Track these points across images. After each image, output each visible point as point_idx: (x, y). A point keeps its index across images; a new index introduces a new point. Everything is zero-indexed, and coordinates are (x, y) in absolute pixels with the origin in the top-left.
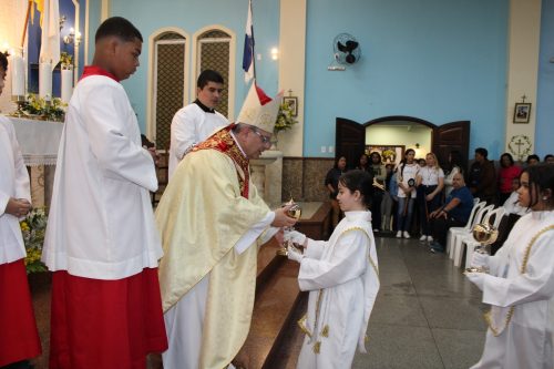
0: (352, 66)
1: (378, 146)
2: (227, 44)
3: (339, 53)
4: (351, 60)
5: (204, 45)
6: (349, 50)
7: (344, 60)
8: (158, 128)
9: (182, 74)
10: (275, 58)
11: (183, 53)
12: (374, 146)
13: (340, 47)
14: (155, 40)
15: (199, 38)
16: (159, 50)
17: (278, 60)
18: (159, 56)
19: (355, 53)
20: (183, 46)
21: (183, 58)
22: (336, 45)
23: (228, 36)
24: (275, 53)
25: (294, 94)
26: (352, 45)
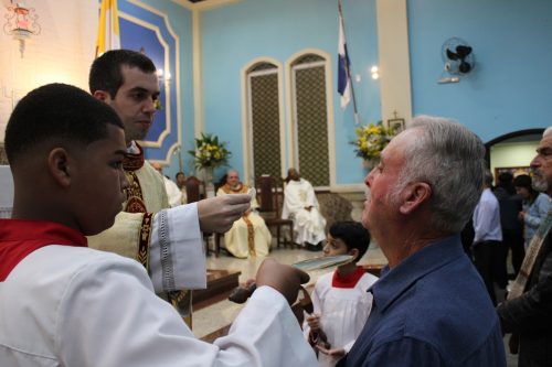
0: (466, 75)
1: (524, 168)
2: (322, 68)
3: (450, 63)
4: (465, 69)
5: (298, 72)
6: (461, 58)
7: (457, 70)
8: (256, 166)
9: (277, 106)
10: (375, 76)
11: (276, 83)
12: (518, 168)
13: (450, 55)
14: (248, 72)
15: (292, 65)
16: (252, 83)
17: (379, 79)
18: (253, 88)
19: (469, 59)
20: (275, 76)
21: (277, 89)
22: (445, 54)
23: (323, 59)
24: (375, 72)
25: (400, 116)
26: (463, 52)
